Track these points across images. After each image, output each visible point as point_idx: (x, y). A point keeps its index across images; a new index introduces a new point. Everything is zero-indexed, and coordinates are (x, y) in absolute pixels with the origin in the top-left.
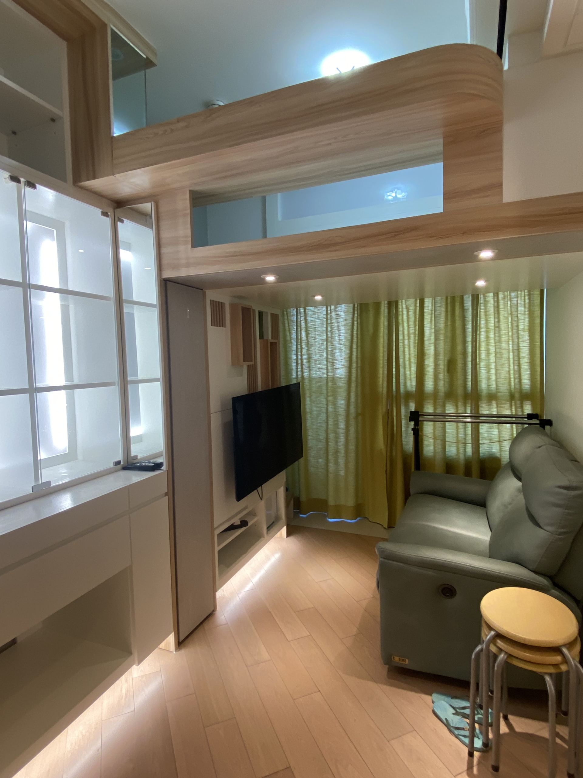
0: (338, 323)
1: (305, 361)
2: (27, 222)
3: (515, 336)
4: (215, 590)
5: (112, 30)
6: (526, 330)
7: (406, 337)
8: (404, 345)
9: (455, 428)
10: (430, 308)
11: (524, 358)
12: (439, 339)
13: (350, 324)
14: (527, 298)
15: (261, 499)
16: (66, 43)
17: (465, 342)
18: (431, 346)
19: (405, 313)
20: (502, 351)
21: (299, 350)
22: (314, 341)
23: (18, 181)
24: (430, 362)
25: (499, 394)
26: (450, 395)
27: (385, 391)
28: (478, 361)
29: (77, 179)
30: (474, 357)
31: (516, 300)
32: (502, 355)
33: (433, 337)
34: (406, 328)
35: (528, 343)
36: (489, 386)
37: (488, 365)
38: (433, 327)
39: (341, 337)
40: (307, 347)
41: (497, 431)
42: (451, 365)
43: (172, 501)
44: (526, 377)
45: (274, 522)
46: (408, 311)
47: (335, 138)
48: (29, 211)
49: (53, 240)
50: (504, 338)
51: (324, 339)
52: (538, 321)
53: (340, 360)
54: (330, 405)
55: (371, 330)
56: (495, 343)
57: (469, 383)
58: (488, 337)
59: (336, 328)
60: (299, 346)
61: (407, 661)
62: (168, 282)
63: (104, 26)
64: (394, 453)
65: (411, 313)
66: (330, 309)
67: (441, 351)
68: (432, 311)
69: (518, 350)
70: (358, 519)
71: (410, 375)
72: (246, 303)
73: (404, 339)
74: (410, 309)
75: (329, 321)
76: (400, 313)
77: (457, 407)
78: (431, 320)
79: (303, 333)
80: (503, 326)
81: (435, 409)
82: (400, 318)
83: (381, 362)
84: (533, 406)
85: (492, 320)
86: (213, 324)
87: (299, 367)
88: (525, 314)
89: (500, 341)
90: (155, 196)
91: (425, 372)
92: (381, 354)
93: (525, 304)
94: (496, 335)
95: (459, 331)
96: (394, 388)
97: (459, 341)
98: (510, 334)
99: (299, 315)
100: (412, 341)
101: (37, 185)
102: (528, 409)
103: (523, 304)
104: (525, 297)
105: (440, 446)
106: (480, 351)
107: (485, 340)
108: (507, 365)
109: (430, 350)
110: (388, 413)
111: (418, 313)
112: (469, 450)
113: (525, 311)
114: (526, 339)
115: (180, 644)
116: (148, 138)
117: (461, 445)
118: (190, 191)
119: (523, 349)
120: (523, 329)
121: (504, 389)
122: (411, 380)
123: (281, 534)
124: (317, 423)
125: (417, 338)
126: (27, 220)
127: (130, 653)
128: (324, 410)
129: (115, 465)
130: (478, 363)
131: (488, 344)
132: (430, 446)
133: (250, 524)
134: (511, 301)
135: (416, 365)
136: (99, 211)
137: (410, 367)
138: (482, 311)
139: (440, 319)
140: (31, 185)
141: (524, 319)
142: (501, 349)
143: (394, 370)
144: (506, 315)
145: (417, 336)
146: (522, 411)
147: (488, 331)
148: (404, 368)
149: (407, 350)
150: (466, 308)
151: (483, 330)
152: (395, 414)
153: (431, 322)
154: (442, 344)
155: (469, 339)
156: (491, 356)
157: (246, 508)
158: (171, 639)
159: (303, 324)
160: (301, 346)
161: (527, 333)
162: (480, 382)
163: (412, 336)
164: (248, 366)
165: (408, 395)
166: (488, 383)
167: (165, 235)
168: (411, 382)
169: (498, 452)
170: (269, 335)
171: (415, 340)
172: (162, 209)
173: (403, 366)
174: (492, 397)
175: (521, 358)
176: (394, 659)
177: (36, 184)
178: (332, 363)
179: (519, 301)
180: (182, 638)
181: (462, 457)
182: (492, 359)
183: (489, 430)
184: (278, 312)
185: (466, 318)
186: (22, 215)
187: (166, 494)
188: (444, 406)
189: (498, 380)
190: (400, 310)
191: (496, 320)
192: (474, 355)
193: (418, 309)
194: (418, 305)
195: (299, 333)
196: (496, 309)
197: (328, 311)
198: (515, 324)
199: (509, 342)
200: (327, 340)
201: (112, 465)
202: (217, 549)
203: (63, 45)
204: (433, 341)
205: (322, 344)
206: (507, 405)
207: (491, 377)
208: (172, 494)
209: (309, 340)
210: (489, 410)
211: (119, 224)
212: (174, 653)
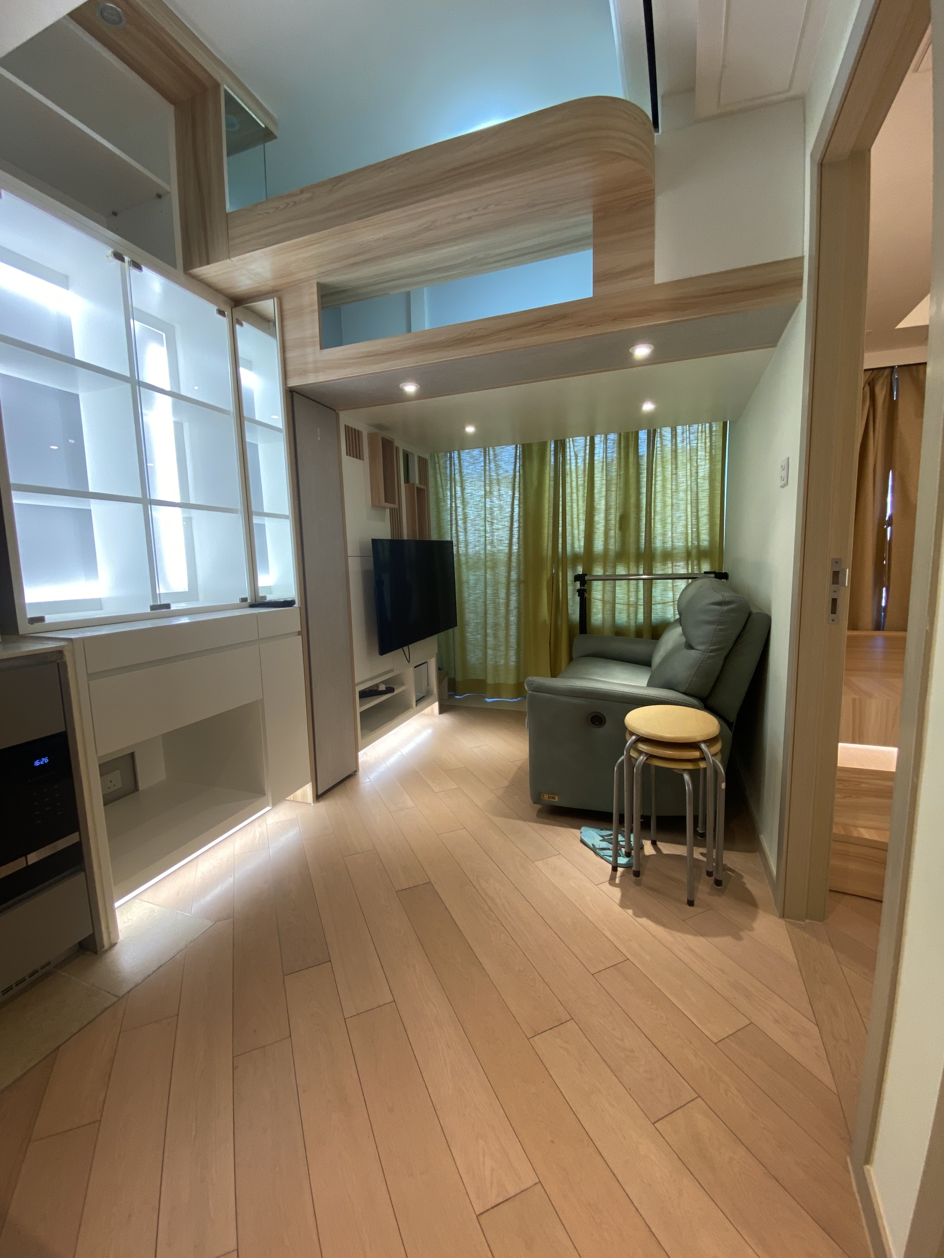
0: (498, 475)
1: (460, 522)
2: (135, 321)
3: (694, 484)
4: (357, 750)
5: (226, 91)
6: (706, 478)
7: (575, 491)
8: (572, 499)
9: (626, 592)
10: (602, 454)
11: (703, 510)
12: (610, 490)
13: (511, 477)
14: (708, 440)
15: (409, 662)
16: (173, 106)
17: (639, 493)
18: (601, 500)
19: (573, 461)
20: (679, 502)
21: (454, 508)
22: (470, 497)
23: (122, 260)
24: (599, 518)
25: (675, 551)
26: (621, 556)
27: (550, 553)
28: (652, 515)
29: (188, 265)
30: (648, 510)
31: (696, 442)
32: (679, 506)
33: (604, 489)
34: (574, 479)
35: (708, 493)
36: (663, 543)
37: (663, 519)
38: (605, 478)
39: (501, 491)
40: (463, 505)
41: (672, 593)
42: (623, 520)
43: (306, 644)
44: (704, 531)
45: (424, 696)
46: (576, 459)
47: (476, 210)
48: (136, 309)
49: (163, 346)
50: (682, 487)
51: (482, 496)
52: (719, 466)
53: (500, 520)
54: (489, 571)
55: (535, 483)
56: (672, 492)
57: (643, 541)
58: (664, 487)
59: (495, 482)
60: (453, 504)
61: (557, 798)
62: (294, 393)
63: (217, 86)
64: (559, 623)
65: (580, 461)
66: (489, 459)
67: (613, 503)
68: (603, 458)
69: (696, 502)
70: (519, 699)
71: (579, 534)
72: (387, 435)
73: (572, 493)
74: (579, 455)
75: (487, 473)
76: (568, 462)
77: (629, 568)
78: (602, 469)
79: (458, 489)
80: (681, 473)
81: (605, 571)
82: (568, 467)
83: (546, 520)
84: (712, 565)
85: (669, 467)
86: (348, 454)
87: (454, 528)
88: (705, 459)
89: (677, 491)
90: (278, 291)
91: (595, 530)
92: (546, 511)
93: (705, 448)
94: (674, 483)
95: (632, 481)
96: (560, 550)
97: (632, 492)
98: (689, 482)
99: (453, 466)
100: (581, 493)
101: (144, 268)
102: (706, 567)
103: (704, 447)
104: (705, 439)
105: (609, 612)
106: (655, 503)
107: (662, 490)
108: (683, 518)
109: (600, 504)
110: (553, 577)
111: (587, 461)
112: (641, 616)
113: (706, 456)
114: (706, 488)
115: (319, 797)
116: (268, 213)
117: (632, 609)
118: (318, 283)
119: (703, 499)
120: (703, 476)
121: (680, 544)
122: (579, 540)
123: (432, 710)
124: (475, 594)
125: (586, 491)
126: (134, 319)
127: (262, 793)
128: (482, 578)
129: (242, 602)
130: (652, 517)
131: (664, 495)
132: (598, 614)
133: (396, 692)
134: (690, 444)
135: (584, 522)
136: (214, 309)
137: (578, 526)
138: (659, 456)
139: (612, 467)
140: (137, 266)
141: (705, 465)
142: (678, 499)
143: (560, 529)
144: (685, 460)
145: (586, 488)
146: (699, 569)
147: (664, 480)
148: (572, 526)
149: (575, 505)
150: (640, 454)
151: (659, 478)
152: (561, 579)
153: (602, 472)
154: (613, 495)
155: (644, 490)
156: (668, 509)
157: (391, 671)
158: (307, 791)
159: (458, 477)
160: (456, 504)
161: (707, 481)
162: (654, 539)
163: (581, 488)
164: (392, 511)
165: (576, 558)
166: (663, 540)
167: (290, 336)
168: (579, 543)
169: (672, 617)
170: (416, 479)
171: (584, 493)
172: (287, 306)
173: (570, 522)
174: (668, 556)
175: (700, 510)
176: (543, 797)
177: (142, 266)
178: (490, 523)
179: (699, 445)
180: (320, 792)
181: (632, 623)
182: (669, 513)
183: (663, 593)
184: (427, 456)
185: (641, 466)
186: (129, 313)
187: (299, 633)
188: (615, 567)
189: (674, 535)
190: (568, 458)
191: (674, 466)
192: (648, 507)
193: (587, 457)
194: (588, 451)
195: (453, 488)
196: (674, 454)
197: (486, 460)
198: (694, 471)
199: (687, 491)
200: (485, 495)
201: (238, 601)
202: (359, 710)
203: (169, 110)
204: (604, 493)
205: (479, 501)
206: (682, 564)
207: (666, 533)
208: (306, 633)
209: (465, 497)
210: (663, 570)
211: (238, 327)
212: (312, 804)
